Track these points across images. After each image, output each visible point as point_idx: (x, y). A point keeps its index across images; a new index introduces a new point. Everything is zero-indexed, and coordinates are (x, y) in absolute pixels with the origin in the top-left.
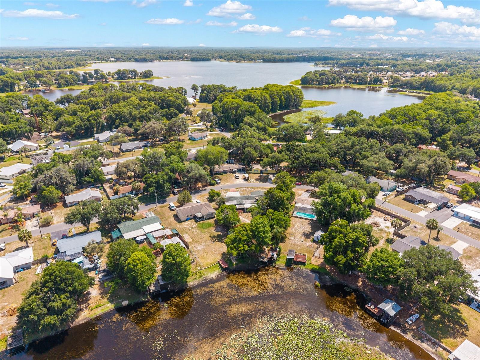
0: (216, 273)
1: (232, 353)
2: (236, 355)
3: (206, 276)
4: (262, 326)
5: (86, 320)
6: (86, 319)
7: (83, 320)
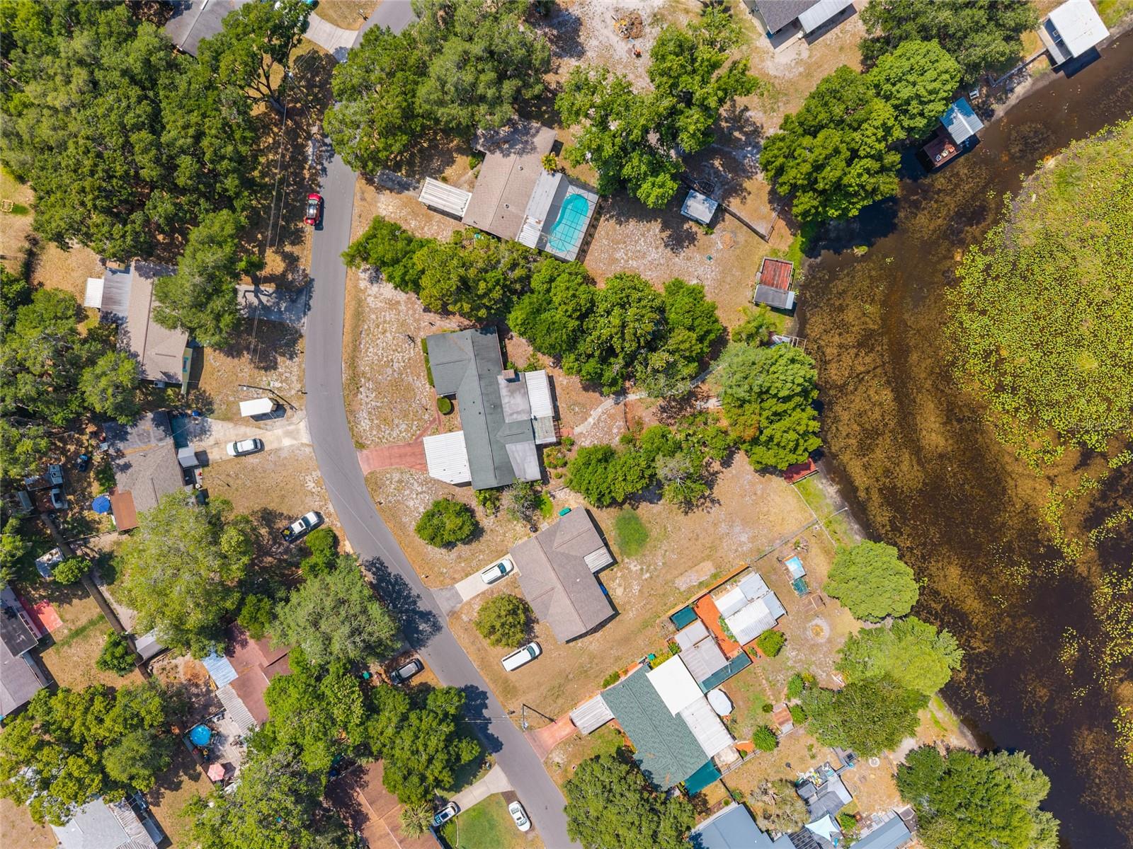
0: (821, 486)
1: (1037, 440)
2: (1041, 432)
3: (832, 508)
4: (977, 385)
5: (966, 730)
6: (962, 733)
7: (965, 736)
